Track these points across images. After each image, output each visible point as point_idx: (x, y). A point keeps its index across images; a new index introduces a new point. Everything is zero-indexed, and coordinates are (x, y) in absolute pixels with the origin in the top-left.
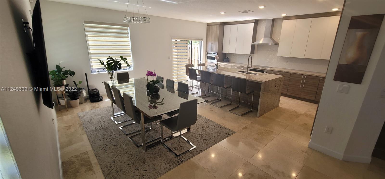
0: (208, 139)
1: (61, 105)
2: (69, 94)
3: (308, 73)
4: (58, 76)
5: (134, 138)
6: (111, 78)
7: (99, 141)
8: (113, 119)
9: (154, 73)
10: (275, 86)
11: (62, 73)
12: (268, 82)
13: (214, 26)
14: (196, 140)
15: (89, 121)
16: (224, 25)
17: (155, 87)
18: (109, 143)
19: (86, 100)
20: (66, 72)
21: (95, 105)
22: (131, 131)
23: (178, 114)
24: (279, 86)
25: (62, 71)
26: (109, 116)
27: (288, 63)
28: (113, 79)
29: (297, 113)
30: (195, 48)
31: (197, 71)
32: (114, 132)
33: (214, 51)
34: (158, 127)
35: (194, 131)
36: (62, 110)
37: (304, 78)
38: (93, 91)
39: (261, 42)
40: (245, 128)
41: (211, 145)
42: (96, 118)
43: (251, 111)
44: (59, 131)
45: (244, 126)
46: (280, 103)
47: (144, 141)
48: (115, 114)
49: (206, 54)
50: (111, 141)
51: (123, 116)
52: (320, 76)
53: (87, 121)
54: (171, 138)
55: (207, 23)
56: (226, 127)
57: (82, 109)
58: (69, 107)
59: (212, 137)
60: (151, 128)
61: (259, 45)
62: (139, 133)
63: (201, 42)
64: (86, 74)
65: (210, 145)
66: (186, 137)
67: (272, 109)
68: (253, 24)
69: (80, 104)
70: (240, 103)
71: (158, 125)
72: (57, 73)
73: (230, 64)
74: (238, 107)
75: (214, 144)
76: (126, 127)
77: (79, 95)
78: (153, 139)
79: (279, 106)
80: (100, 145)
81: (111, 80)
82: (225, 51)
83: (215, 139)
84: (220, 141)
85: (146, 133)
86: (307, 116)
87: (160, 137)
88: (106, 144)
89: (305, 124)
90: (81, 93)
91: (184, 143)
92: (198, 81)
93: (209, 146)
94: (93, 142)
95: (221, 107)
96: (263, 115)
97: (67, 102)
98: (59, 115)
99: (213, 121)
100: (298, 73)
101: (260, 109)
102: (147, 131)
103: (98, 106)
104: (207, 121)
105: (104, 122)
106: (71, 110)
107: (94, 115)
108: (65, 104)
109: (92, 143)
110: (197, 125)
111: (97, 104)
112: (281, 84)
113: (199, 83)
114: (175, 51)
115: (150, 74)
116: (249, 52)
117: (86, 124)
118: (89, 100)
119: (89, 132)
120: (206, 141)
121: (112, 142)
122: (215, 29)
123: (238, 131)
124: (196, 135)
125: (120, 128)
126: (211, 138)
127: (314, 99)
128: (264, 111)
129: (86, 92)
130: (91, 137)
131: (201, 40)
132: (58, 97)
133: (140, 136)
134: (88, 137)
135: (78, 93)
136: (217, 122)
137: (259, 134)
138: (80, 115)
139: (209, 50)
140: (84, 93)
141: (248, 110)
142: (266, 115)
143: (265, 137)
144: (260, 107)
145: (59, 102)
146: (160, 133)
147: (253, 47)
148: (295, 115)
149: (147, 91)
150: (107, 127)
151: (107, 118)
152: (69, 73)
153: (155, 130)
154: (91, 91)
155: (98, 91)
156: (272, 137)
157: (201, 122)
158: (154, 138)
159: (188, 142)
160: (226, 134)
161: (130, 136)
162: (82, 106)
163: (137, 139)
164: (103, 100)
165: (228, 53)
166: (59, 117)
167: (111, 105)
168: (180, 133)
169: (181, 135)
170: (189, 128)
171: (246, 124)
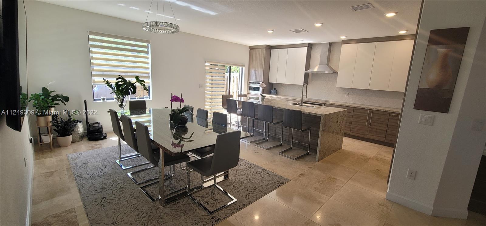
0: (253, 189)
1: (43, 142)
2: (58, 128)
3: (375, 108)
4: (43, 102)
5: (147, 189)
6: (121, 106)
7: (94, 193)
8: (119, 163)
9: (180, 98)
10: (337, 122)
11: (50, 98)
12: (329, 116)
13: (258, 50)
14: (237, 191)
15: (83, 165)
16: (271, 49)
17: (182, 117)
18: (110, 196)
19: (82, 137)
20: (56, 97)
21: (95, 144)
22: (144, 179)
23: (212, 154)
24: (342, 122)
25: (50, 95)
26: (114, 159)
27: (349, 95)
28: (123, 107)
29: (365, 157)
30: (234, 76)
31: (237, 102)
32: (118, 181)
33: (259, 80)
34: (184, 174)
35: (234, 178)
36: (44, 151)
37: (370, 114)
38: (94, 125)
39: (316, 70)
40: (302, 175)
41: (258, 197)
42: (94, 161)
43: (308, 154)
44: (34, 179)
45: (301, 172)
46: (343, 144)
47: (162, 192)
48: (122, 156)
49: (248, 84)
50: (113, 192)
51: (134, 159)
52: (389, 111)
53: (79, 165)
54: (200, 188)
55: (250, 46)
56: (277, 173)
57: (74, 150)
58: (55, 146)
59: (259, 186)
60: (173, 175)
61: (313, 73)
62: (155, 181)
63: (242, 68)
64: (85, 102)
65: (256, 197)
66: (223, 187)
67: (334, 151)
68: (307, 48)
69: (72, 142)
70: (294, 144)
71: (183, 171)
72: (42, 97)
73: (278, 97)
74: (291, 149)
75: (262, 196)
76: (138, 173)
77: (72, 129)
78: (176, 190)
79: (342, 148)
80: (96, 199)
81: (120, 108)
82: (272, 80)
83: (263, 189)
84: (270, 192)
85: (166, 181)
86: (378, 160)
87: (186, 187)
88: (105, 197)
89: (377, 170)
90: (76, 127)
91: (220, 195)
92: (238, 115)
93: (255, 199)
94: (85, 194)
95: (268, 149)
96: (323, 159)
97: (52, 140)
98: (38, 158)
99: (258, 166)
100: (363, 107)
101: (320, 151)
102: (168, 180)
103: (98, 146)
104: (251, 166)
105: (105, 167)
106: (58, 151)
107: (91, 157)
108: (50, 142)
109: (83, 196)
110: (237, 171)
111: (98, 143)
112: (343, 119)
113: (240, 117)
114: (208, 78)
115: (175, 99)
116: (301, 82)
117: (78, 169)
118: (87, 138)
119: (81, 180)
120: (250, 192)
121: (114, 195)
122: (260, 54)
123: (293, 179)
124: (236, 184)
125: (128, 175)
126: (257, 189)
127: (384, 140)
128: (325, 153)
129: (84, 127)
130: (83, 188)
131: (242, 66)
132: (41, 133)
133: (157, 185)
134: (79, 188)
135: (71, 127)
136: (265, 168)
137: (321, 182)
138: (70, 158)
139: (252, 79)
140: (81, 128)
141: (304, 153)
142: (326, 158)
143: (328, 186)
144: (319, 147)
145: (41, 140)
146: (187, 181)
147: (306, 76)
148: (363, 160)
149: (170, 123)
150: (108, 173)
151: (111, 161)
152: (60, 98)
153: (179, 177)
154: (91, 125)
155: (101, 126)
156: (338, 186)
157: (243, 168)
158: (177, 188)
159: (225, 193)
160: (278, 183)
161: (142, 186)
162: (76, 145)
163: (153, 190)
164: (106, 138)
165: (276, 83)
166: (38, 160)
167: (118, 144)
168: (215, 181)
169: (216, 184)
170: (228, 174)
171: (303, 169)
